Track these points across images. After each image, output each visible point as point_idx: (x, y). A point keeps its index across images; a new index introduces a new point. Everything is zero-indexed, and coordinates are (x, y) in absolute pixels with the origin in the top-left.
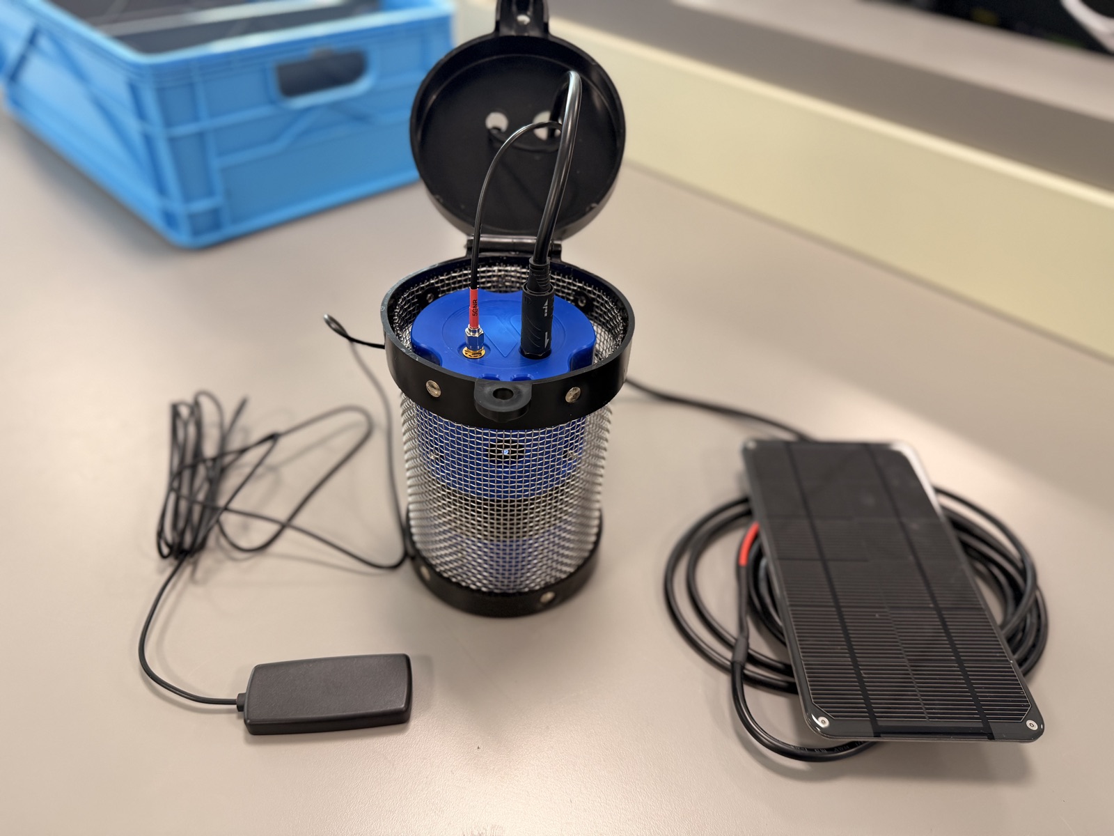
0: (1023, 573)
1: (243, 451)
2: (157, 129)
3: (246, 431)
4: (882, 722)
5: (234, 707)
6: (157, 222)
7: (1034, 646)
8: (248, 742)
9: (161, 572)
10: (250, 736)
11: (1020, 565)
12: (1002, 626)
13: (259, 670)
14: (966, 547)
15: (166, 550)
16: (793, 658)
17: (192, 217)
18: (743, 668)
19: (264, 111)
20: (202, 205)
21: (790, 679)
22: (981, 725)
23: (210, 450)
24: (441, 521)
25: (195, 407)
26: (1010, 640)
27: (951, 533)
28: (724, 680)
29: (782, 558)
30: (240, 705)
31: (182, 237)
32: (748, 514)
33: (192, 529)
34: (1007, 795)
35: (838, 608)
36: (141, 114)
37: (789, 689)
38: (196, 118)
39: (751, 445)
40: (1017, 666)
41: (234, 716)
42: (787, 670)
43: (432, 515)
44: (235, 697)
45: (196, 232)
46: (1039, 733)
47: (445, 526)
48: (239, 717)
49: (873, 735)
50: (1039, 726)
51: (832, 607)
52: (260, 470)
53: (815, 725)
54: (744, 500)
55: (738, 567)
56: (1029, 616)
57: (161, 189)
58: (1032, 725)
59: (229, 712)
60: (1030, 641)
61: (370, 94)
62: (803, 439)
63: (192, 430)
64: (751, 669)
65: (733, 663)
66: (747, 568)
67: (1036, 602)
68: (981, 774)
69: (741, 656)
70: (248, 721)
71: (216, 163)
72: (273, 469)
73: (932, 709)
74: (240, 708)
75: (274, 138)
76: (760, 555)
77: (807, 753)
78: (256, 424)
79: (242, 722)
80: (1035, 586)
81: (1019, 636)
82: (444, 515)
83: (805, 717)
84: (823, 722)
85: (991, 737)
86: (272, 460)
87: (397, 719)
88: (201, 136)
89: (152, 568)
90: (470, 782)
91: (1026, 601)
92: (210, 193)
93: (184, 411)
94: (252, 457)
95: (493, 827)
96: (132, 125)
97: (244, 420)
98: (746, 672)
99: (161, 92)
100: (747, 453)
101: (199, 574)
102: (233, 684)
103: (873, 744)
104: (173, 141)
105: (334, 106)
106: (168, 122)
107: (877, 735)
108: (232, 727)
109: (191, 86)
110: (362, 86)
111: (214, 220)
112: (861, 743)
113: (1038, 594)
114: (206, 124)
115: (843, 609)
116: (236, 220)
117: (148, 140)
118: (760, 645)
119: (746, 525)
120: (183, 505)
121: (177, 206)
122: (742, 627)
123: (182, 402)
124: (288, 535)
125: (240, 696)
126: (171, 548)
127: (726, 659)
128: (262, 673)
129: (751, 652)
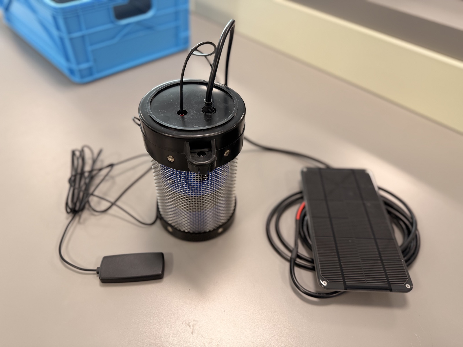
0: (412, 224)
1: (100, 170)
2: (65, 35)
3: (102, 161)
4: (348, 284)
5: (95, 272)
6: (67, 72)
7: (414, 254)
8: (101, 286)
9: (67, 218)
10: (102, 284)
11: (411, 220)
12: (401, 246)
13: (105, 258)
14: (389, 212)
15: (69, 210)
16: (315, 256)
17: (80, 71)
18: (295, 260)
19: (109, 26)
20: (84, 66)
21: (313, 265)
22: (388, 286)
23: (87, 168)
24: (168, 194)
25: (82, 152)
26: (403, 252)
27: (384, 207)
28: (287, 265)
29: (313, 217)
30: (98, 271)
31: (77, 79)
32: (302, 198)
33: (80, 201)
34: (397, 313)
35: (334, 237)
36: (58, 28)
37: (312, 269)
38: (80, 30)
39: (305, 170)
40: (405, 262)
41: (96, 275)
42: (312, 261)
43: (165, 192)
44: (95, 268)
45: (82, 77)
46: (411, 289)
47: (170, 196)
48: (97, 276)
49: (344, 289)
50: (411, 286)
51: (332, 237)
52: (107, 178)
53: (321, 284)
54: (301, 193)
55: (296, 220)
56: (412, 241)
57: (67, 59)
58: (408, 286)
59: (94, 274)
60: (412, 252)
61: (153, 17)
62: (328, 168)
63: (80, 161)
64: (299, 261)
65: (291, 258)
66: (300, 220)
67: (416, 236)
68: (388, 304)
69: (294, 256)
70: (101, 278)
71: (90, 48)
72: (113, 178)
73: (368, 279)
74: (98, 273)
75: (113, 38)
76: (305, 215)
77: (317, 295)
78: (106, 159)
79: (98, 278)
80: (416, 229)
81: (408, 250)
82: (169, 191)
83: (318, 281)
84: (324, 283)
85: (391, 290)
86: (111, 174)
87: (158, 277)
88: (83, 37)
89: (63, 217)
90: (186, 303)
91: (412, 235)
92: (87, 61)
93: (77, 154)
94: (104, 172)
95: (194, 321)
96: (55, 33)
97: (102, 157)
98: (296, 262)
99: (66, 19)
100: (303, 173)
101: (82, 220)
102: (95, 264)
103: (344, 292)
104: (71, 40)
105: (138, 23)
106: (69, 32)
107: (345, 289)
108: (95, 280)
109: (78, 17)
110: (150, 14)
111: (90, 72)
112: (339, 292)
113: (417, 232)
114: (85, 32)
115: (336, 238)
116: (99, 72)
117: (61, 39)
118: (302, 251)
119: (301, 203)
120: (76, 191)
121: (74, 66)
122: (296, 244)
123: (77, 150)
124: (114, 208)
125: (98, 268)
126: (71, 209)
127: (288, 256)
128: (106, 259)
129: (299, 254)
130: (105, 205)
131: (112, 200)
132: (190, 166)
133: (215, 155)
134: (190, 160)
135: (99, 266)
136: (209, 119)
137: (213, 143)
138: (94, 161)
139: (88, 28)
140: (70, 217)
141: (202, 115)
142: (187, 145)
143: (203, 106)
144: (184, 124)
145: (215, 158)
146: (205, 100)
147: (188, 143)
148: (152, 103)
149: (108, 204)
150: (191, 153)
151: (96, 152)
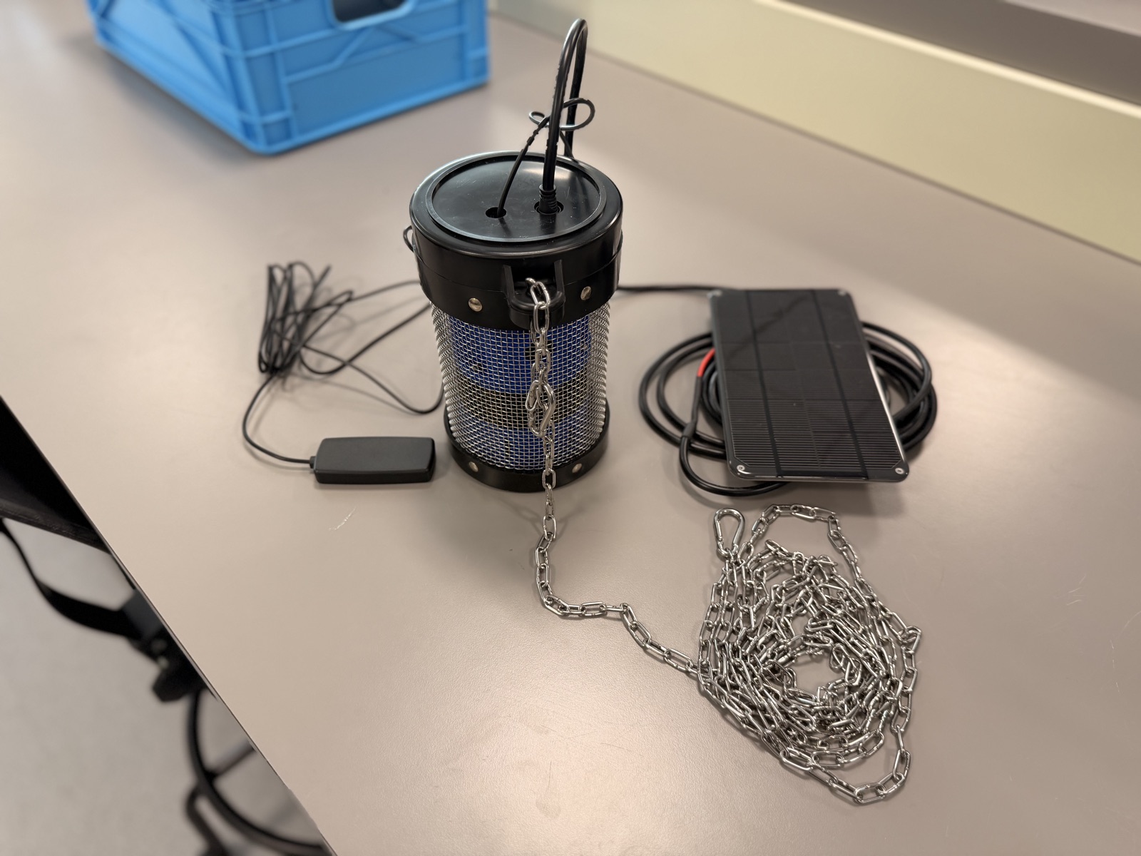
0: (922, 377)
2: (237, 52)
3: (331, 286)
4: (784, 468)
5: (307, 466)
6: (238, 135)
8: (316, 487)
9: (260, 379)
10: (318, 484)
13: (326, 441)
15: (263, 367)
16: (727, 438)
17: (267, 128)
18: (689, 443)
19: (324, 33)
20: (274, 117)
21: (723, 450)
22: (860, 471)
23: (299, 302)
25: (288, 271)
28: (675, 452)
29: (729, 371)
30: (312, 463)
31: (259, 146)
32: (709, 345)
33: (282, 355)
35: (765, 399)
36: (223, 40)
37: (722, 457)
38: (268, 42)
39: (718, 293)
41: (308, 470)
42: (722, 446)
44: (308, 458)
45: (270, 142)
46: (904, 477)
48: (311, 471)
50: (905, 473)
51: (760, 399)
53: (737, 472)
54: (709, 336)
56: (922, 404)
57: (241, 105)
58: (900, 471)
59: (304, 469)
61: (411, 16)
64: (697, 445)
65: (683, 440)
66: (703, 379)
69: (689, 437)
70: (317, 475)
71: (285, 80)
73: (824, 461)
74: (312, 466)
75: (333, 57)
76: (712, 371)
78: (335, 285)
79: (312, 475)
80: (929, 385)
83: (731, 467)
84: (740, 469)
85: (867, 478)
88: (272, 56)
89: (254, 377)
91: (921, 394)
92: (281, 107)
93: (279, 275)
96: (215, 50)
97: (328, 282)
98: (691, 445)
99: (239, 19)
100: (714, 301)
102: (310, 451)
104: (249, 60)
105: (380, 27)
106: (246, 47)
107: (779, 476)
108: (305, 478)
109: (263, 14)
110: (403, 9)
111: (286, 128)
114: (276, 46)
115: (769, 401)
116: (303, 131)
117: (228, 60)
118: (704, 428)
119: (705, 354)
121: (255, 119)
122: (694, 418)
123: (277, 266)
124: (348, 371)
125: (312, 458)
126: (267, 365)
127: (678, 437)
128: (327, 443)
129: (698, 433)
130: (331, 364)
131: (346, 357)
132: (513, 316)
133: (562, 291)
134: (513, 301)
135: (315, 454)
136: (549, 225)
137: (559, 267)
138: (316, 285)
139: (281, 39)
140: (263, 377)
141: (537, 218)
142: (508, 270)
143: (538, 198)
144: (507, 231)
145: (562, 296)
146: (541, 187)
147: (510, 267)
148: (435, 197)
149: (336, 364)
150: (516, 288)
151: (318, 272)
